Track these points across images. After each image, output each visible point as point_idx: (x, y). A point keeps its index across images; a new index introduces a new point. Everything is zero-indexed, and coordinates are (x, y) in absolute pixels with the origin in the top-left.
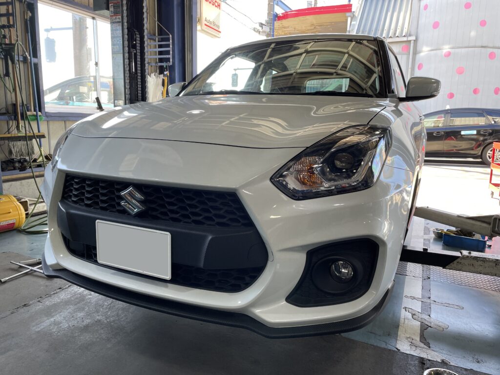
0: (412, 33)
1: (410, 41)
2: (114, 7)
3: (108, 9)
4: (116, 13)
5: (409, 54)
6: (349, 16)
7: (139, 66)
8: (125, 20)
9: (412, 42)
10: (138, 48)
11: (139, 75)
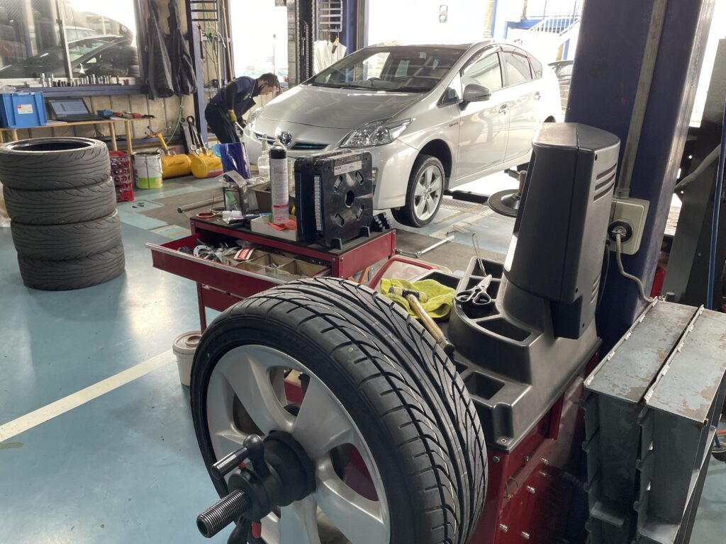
3: (285, 5)
4: (291, 10)
7: (307, 49)
10: (307, 37)
11: (307, 56)
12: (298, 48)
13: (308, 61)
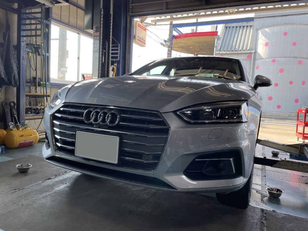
0: (253, 48)
1: (252, 53)
2: (96, 28)
3: (92, 29)
4: (96, 31)
5: (251, 60)
6: (216, 38)
7: (106, 58)
8: (101, 35)
9: (253, 54)
10: (107, 49)
11: (106, 63)
12: (101, 56)
13: (106, 66)
